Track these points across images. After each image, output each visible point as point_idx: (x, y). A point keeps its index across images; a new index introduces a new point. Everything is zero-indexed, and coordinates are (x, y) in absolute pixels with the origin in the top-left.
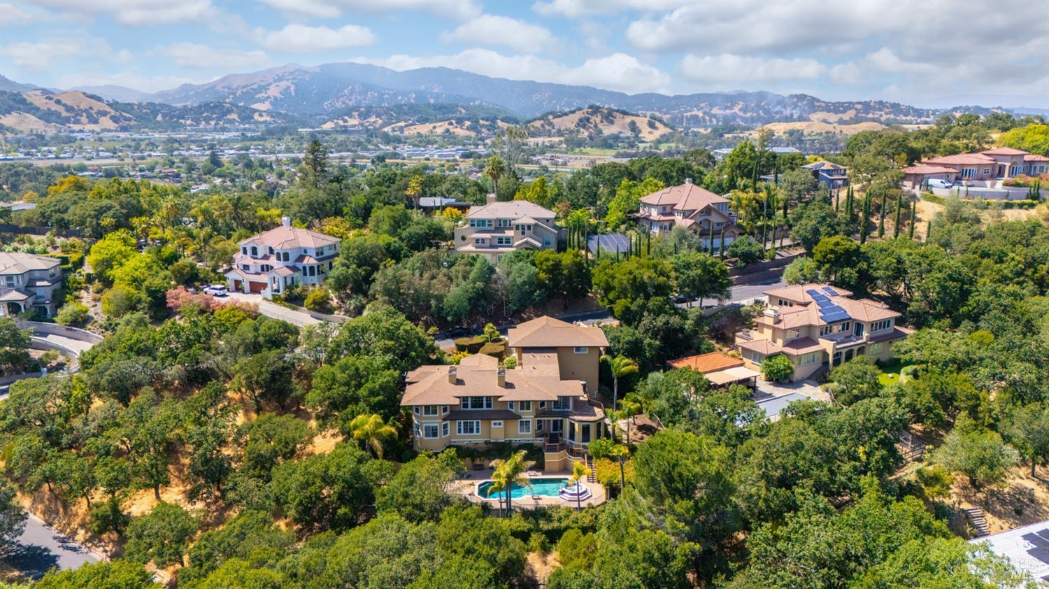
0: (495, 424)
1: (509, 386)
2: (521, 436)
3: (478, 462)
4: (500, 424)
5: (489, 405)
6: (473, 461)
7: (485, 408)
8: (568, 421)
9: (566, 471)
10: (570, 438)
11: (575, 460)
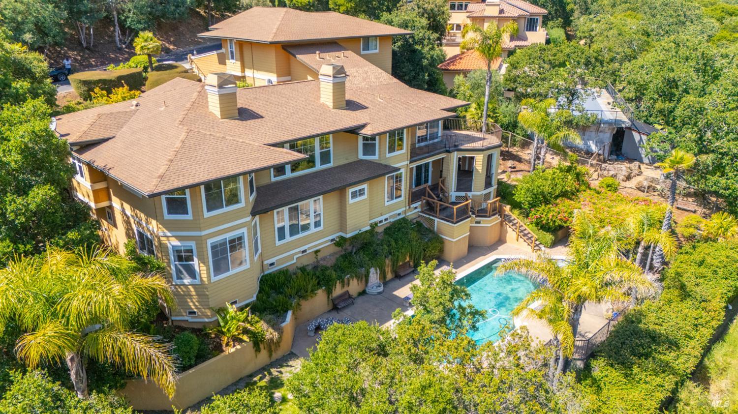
0: (354, 195)
1: (352, 106)
2: (390, 209)
3: (338, 291)
4: (361, 192)
5: (325, 157)
6: (329, 292)
7: (318, 167)
8: (455, 156)
9: (474, 248)
10: (458, 190)
11: (491, 223)
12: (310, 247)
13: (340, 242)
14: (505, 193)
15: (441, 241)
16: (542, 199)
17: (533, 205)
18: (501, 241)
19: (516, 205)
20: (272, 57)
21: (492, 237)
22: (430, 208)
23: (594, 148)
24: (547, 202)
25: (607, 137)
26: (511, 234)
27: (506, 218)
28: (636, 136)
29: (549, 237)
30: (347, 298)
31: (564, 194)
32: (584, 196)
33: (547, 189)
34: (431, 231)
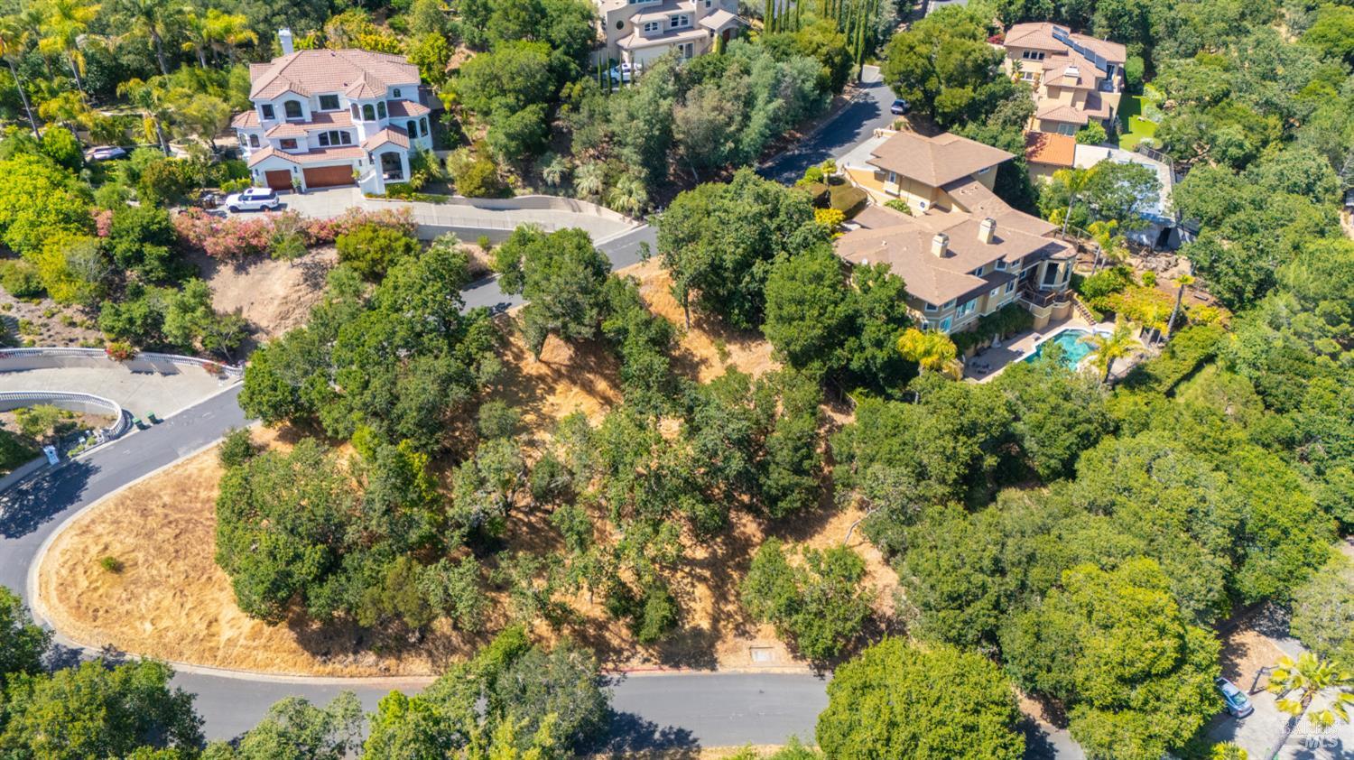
0: (993, 293)
1: (998, 241)
2: (1006, 298)
4: (996, 291)
8: (1047, 262)
9: (1053, 322)
10: (1046, 282)
11: (1063, 306)
12: (967, 321)
13: (981, 318)
14: (1076, 283)
15: (1033, 318)
16: (1099, 292)
17: (1094, 296)
18: (1069, 317)
19: (1081, 293)
20: (930, 193)
21: (1063, 314)
22: (1027, 296)
23: (1145, 239)
24: (1103, 295)
25: (1156, 233)
26: (1076, 313)
27: (1074, 303)
28: (1181, 232)
29: (1101, 316)
30: (983, 349)
31: (1115, 290)
32: (1129, 289)
33: (1104, 288)
34: (1027, 311)
